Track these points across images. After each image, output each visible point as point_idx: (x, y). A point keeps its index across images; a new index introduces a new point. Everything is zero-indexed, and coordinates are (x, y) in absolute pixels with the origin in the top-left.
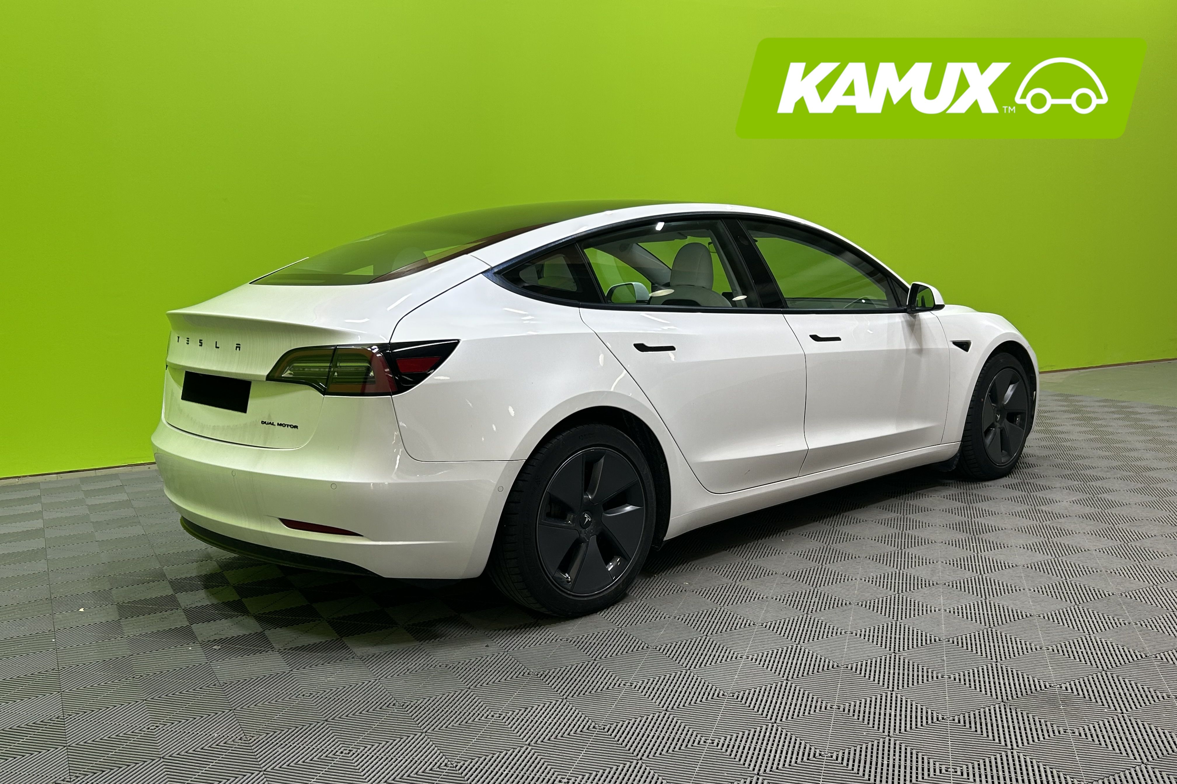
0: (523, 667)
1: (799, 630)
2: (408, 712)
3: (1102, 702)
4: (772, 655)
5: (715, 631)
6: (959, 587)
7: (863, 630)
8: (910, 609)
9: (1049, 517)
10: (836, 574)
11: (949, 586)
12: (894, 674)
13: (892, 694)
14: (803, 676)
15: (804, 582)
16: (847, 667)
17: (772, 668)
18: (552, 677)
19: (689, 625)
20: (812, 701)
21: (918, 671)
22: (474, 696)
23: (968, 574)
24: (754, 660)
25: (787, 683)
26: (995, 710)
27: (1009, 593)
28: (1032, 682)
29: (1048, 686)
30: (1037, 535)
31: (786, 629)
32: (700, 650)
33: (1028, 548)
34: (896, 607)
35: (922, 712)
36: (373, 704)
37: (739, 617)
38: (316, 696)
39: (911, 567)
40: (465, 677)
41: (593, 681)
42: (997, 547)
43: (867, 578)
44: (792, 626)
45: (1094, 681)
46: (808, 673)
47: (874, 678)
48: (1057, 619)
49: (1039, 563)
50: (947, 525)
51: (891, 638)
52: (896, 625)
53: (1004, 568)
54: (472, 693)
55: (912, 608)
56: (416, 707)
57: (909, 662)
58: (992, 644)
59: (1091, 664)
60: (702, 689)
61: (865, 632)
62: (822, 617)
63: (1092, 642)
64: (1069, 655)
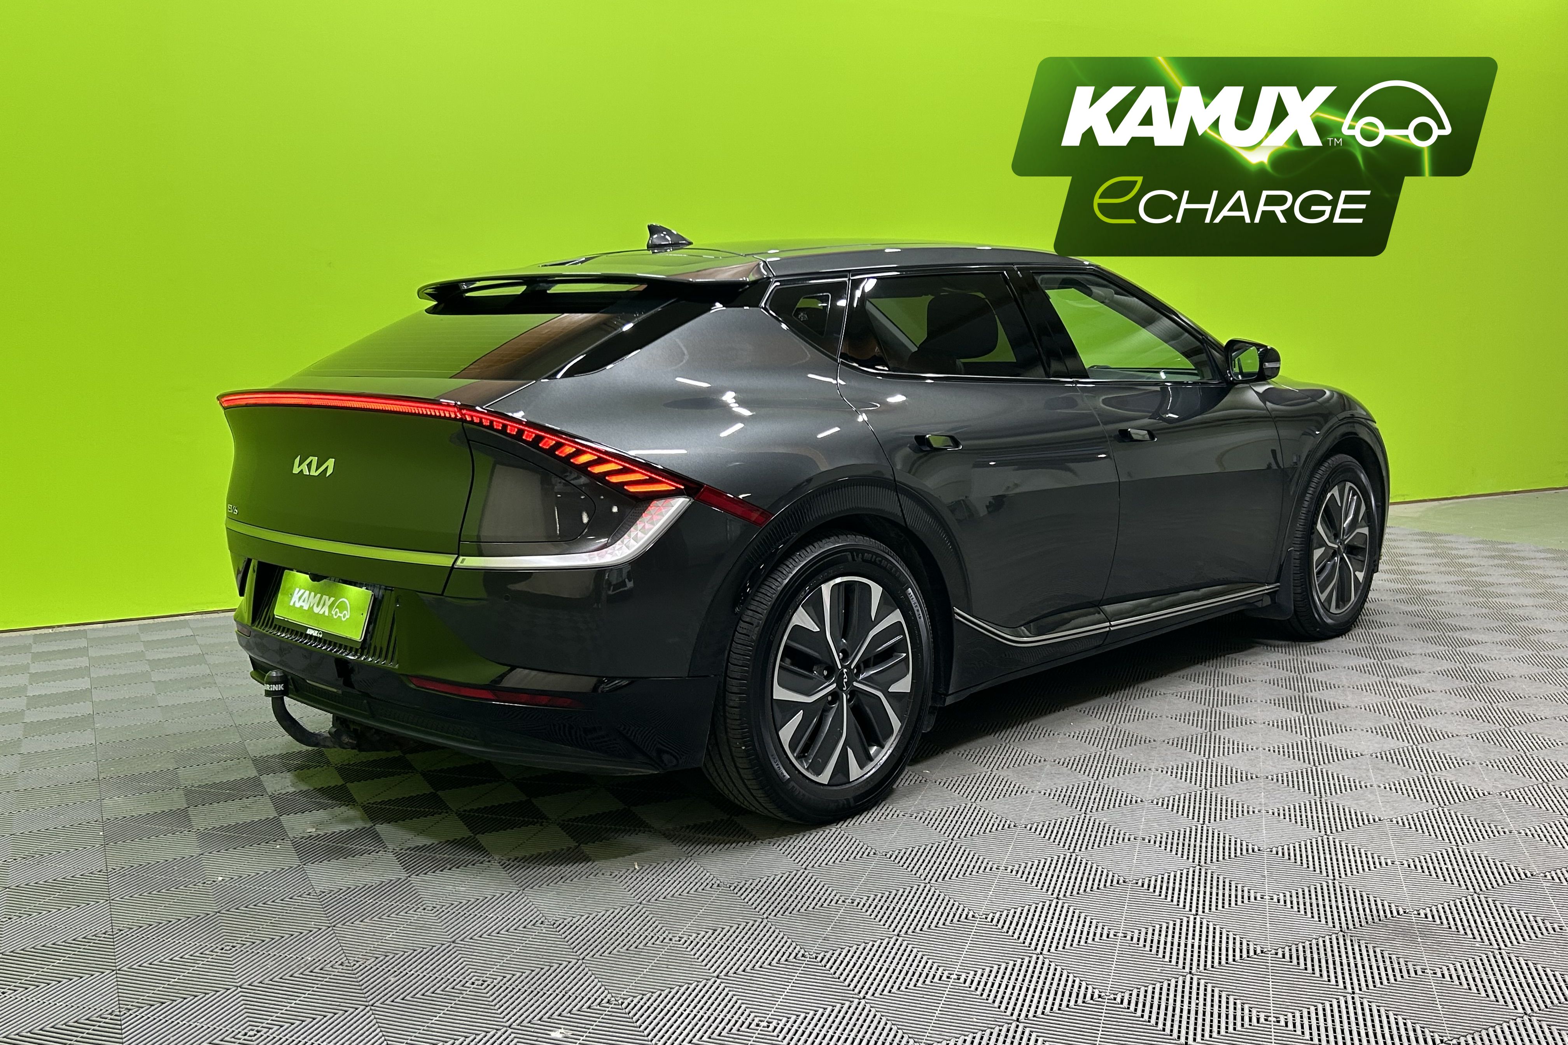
0: (712, 876)
1: (1074, 834)
2: (560, 933)
3: (1473, 934)
4: (1038, 865)
5: (964, 834)
6: (1285, 782)
7: (1159, 836)
8: (1221, 810)
9: (1406, 692)
10: (1125, 762)
11: (1272, 780)
12: (1199, 892)
13: (1195, 919)
14: (1078, 893)
15: (1082, 772)
16: (1137, 883)
17: (1038, 882)
18: (749, 890)
19: (930, 825)
20: (1090, 927)
21: (1230, 890)
22: (647, 913)
23: (1299, 765)
24: (1014, 872)
25: (1057, 903)
26: (1331, 942)
27: (1351, 789)
28: (1380, 907)
29: (1401, 912)
30: (1390, 716)
31: (1058, 832)
32: (943, 858)
33: (1377, 732)
34: (1203, 806)
35: (1234, 943)
36: (515, 921)
37: (995, 816)
38: (441, 910)
39: (1224, 754)
40: (635, 888)
41: (803, 897)
42: (1337, 730)
43: (1165, 769)
44: (1065, 828)
45: (1463, 907)
46: (1085, 890)
47: (1172, 897)
48: (1415, 825)
49: (1392, 752)
50: (1270, 700)
51: (1195, 846)
52: (1202, 830)
53: (1345, 757)
54: (644, 909)
55: (1224, 807)
56: (571, 926)
57: (1218, 878)
58: (1328, 856)
59: (1459, 885)
60: (945, 908)
61: (1161, 838)
62: (1103, 817)
63: (1461, 856)
64: (1429, 872)
